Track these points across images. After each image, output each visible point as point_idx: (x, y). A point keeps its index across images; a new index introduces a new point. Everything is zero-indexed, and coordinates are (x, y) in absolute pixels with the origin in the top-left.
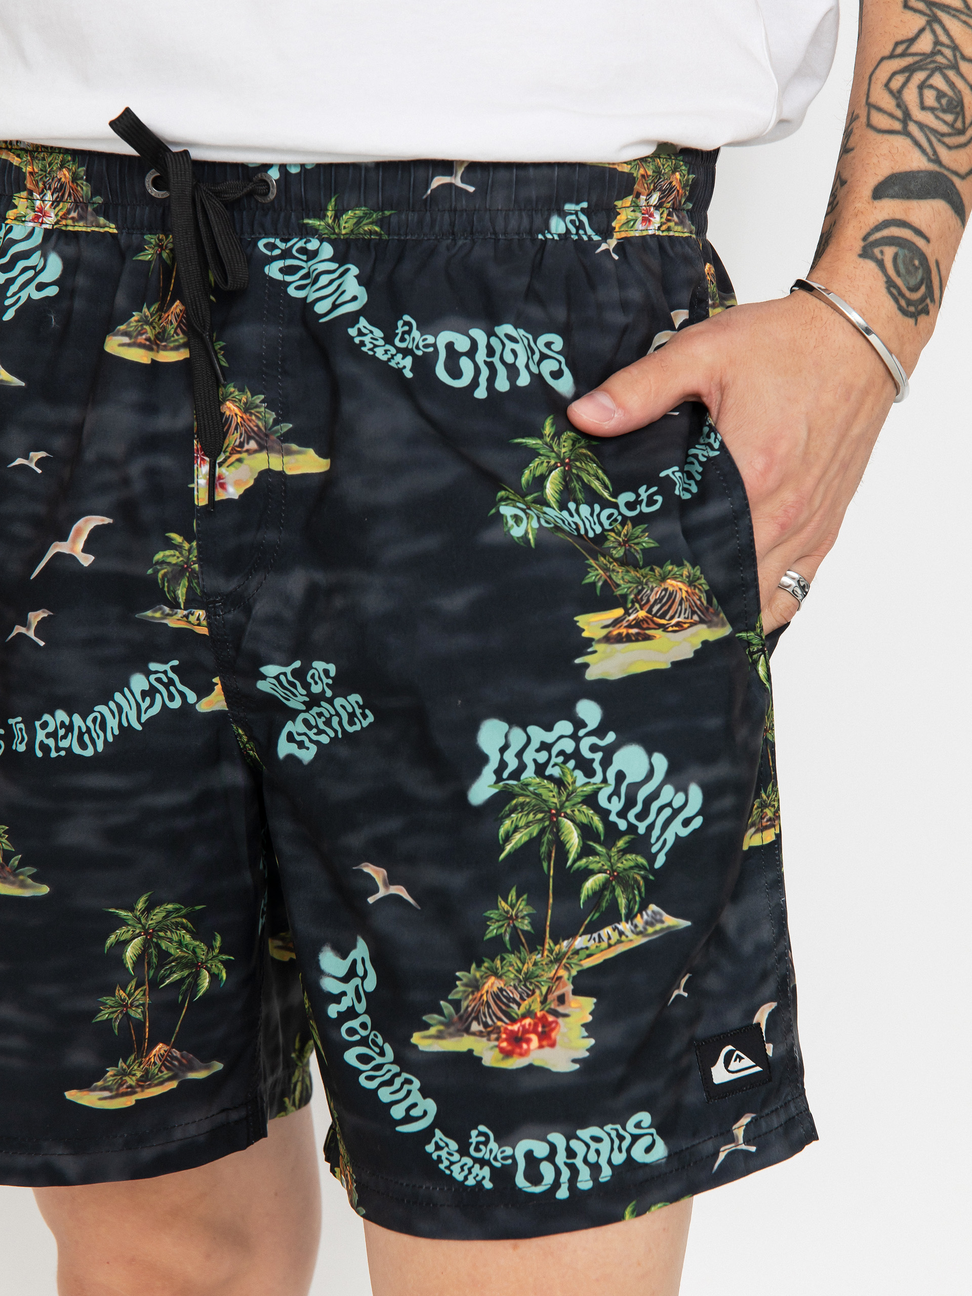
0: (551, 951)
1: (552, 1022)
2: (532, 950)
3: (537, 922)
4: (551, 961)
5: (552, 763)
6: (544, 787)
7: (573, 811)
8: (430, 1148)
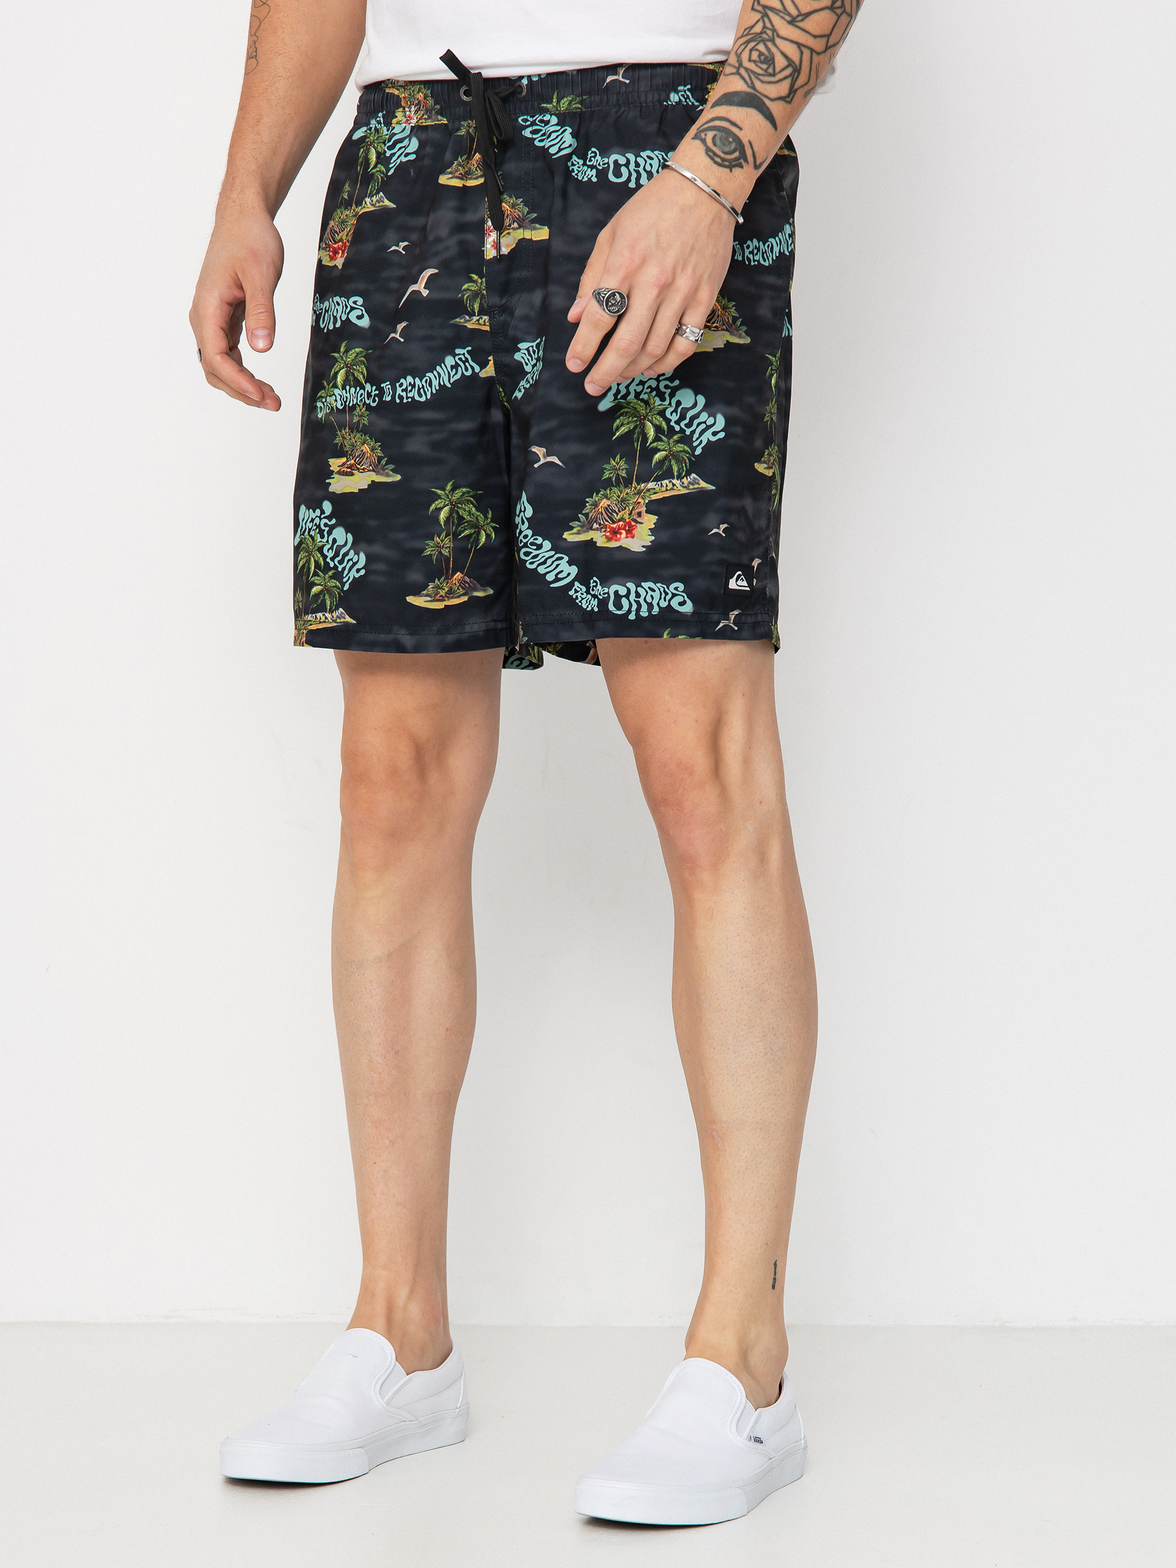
0: (635, 488)
1: (634, 526)
2: (626, 486)
3: (630, 473)
4: (635, 493)
5: (644, 392)
6: (639, 404)
7: (652, 418)
8: (571, 593)
